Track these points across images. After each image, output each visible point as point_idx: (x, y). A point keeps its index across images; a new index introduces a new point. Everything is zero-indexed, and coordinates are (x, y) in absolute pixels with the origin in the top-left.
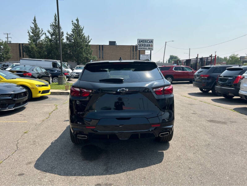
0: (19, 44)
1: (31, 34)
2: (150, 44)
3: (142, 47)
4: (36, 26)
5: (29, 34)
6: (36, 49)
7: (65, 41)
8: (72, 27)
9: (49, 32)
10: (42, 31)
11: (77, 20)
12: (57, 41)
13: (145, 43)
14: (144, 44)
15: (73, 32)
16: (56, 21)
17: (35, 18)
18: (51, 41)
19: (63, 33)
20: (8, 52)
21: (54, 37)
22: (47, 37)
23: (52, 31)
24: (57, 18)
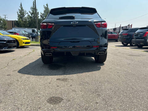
0: (12, 21)
1: (19, 14)
4: (22, 8)
5: (18, 14)
6: (22, 22)
7: (40, 18)
8: (44, 9)
9: (30, 12)
10: (26, 12)
11: (47, 5)
12: (35, 18)
15: (45, 12)
16: (34, 5)
17: (21, 4)
18: (31, 17)
19: (38, 13)
20: (5, 25)
21: (33, 15)
22: (29, 15)
23: (32, 12)
24: (35, 4)
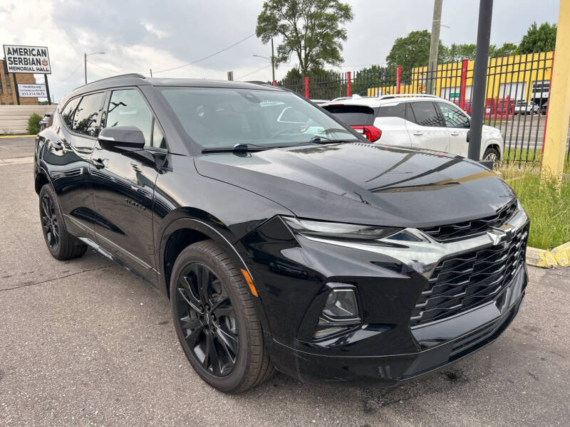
2: (42, 58)
3: (18, 66)
13: (27, 57)
14: (22, 57)
